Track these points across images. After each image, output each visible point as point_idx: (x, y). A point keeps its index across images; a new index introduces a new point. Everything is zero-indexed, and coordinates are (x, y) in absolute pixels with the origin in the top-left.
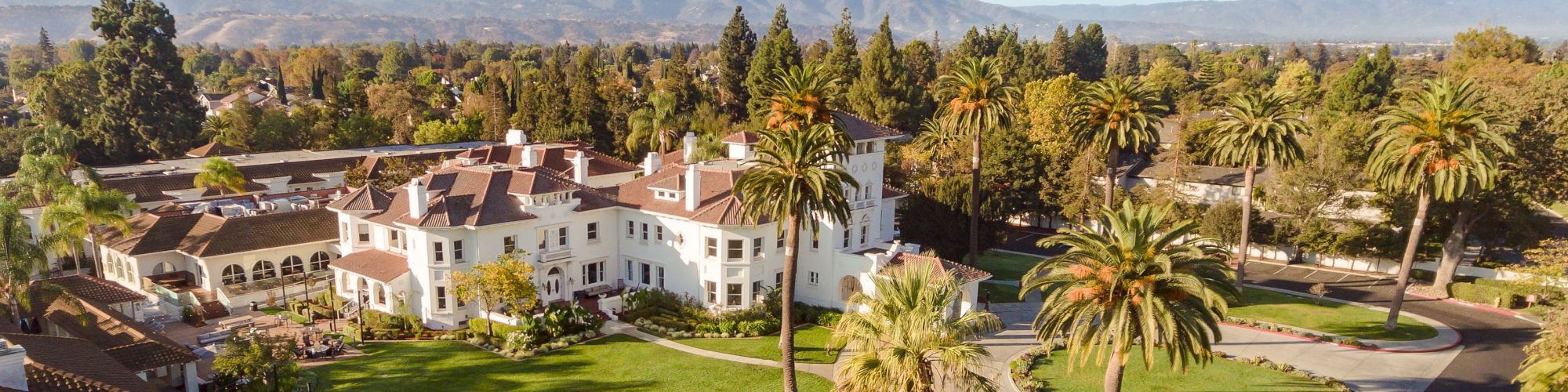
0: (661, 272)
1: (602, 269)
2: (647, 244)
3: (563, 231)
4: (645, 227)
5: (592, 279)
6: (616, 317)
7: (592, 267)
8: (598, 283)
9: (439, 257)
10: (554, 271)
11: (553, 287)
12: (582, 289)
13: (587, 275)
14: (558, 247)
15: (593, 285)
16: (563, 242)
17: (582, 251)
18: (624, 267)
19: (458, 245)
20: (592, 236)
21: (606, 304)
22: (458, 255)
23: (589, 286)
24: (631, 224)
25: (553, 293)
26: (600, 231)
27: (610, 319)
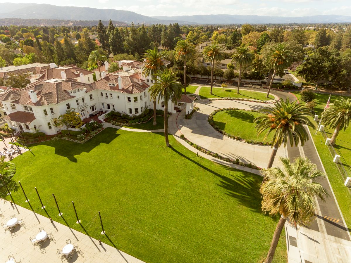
0: (113, 106)
1: (95, 107)
2: (108, 99)
3: (83, 99)
4: (106, 94)
5: (93, 110)
6: (104, 121)
7: (93, 107)
8: (95, 111)
9: (46, 114)
10: (83, 110)
11: (83, 115)
12: (91, 114)
13: (92, 109)
14: (82, 103)
15: (94, 111)
16: (83, 102)
17: (89, 103)
18: (101, 105)
19: (51, 109)
20: (91, 98)
21: (101, 118)
22: (52, 112)
23: (93, 112)
24: (102, 93)
25: (83, 116)
26: (93, 96)
27: (103, 122)
